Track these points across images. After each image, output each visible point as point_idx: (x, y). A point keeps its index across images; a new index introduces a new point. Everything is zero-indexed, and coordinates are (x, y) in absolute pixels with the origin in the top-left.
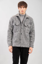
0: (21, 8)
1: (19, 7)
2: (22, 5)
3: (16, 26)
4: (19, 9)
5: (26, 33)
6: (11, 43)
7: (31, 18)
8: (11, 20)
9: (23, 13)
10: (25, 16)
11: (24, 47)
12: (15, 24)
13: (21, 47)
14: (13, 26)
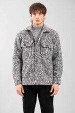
0: (35, 14)
1: (31, 13)
2: (36, 9)
3: (27, 47)
4: (31, 16)
5: (45, 60)
6: (19, 79)
7: (54, 31)
8: (18, 38)
9: (38, 24)
10: (42, 29)
11: (41, 84)
12: (25, 45)
13: (37, 84)
14: (22, 48)
